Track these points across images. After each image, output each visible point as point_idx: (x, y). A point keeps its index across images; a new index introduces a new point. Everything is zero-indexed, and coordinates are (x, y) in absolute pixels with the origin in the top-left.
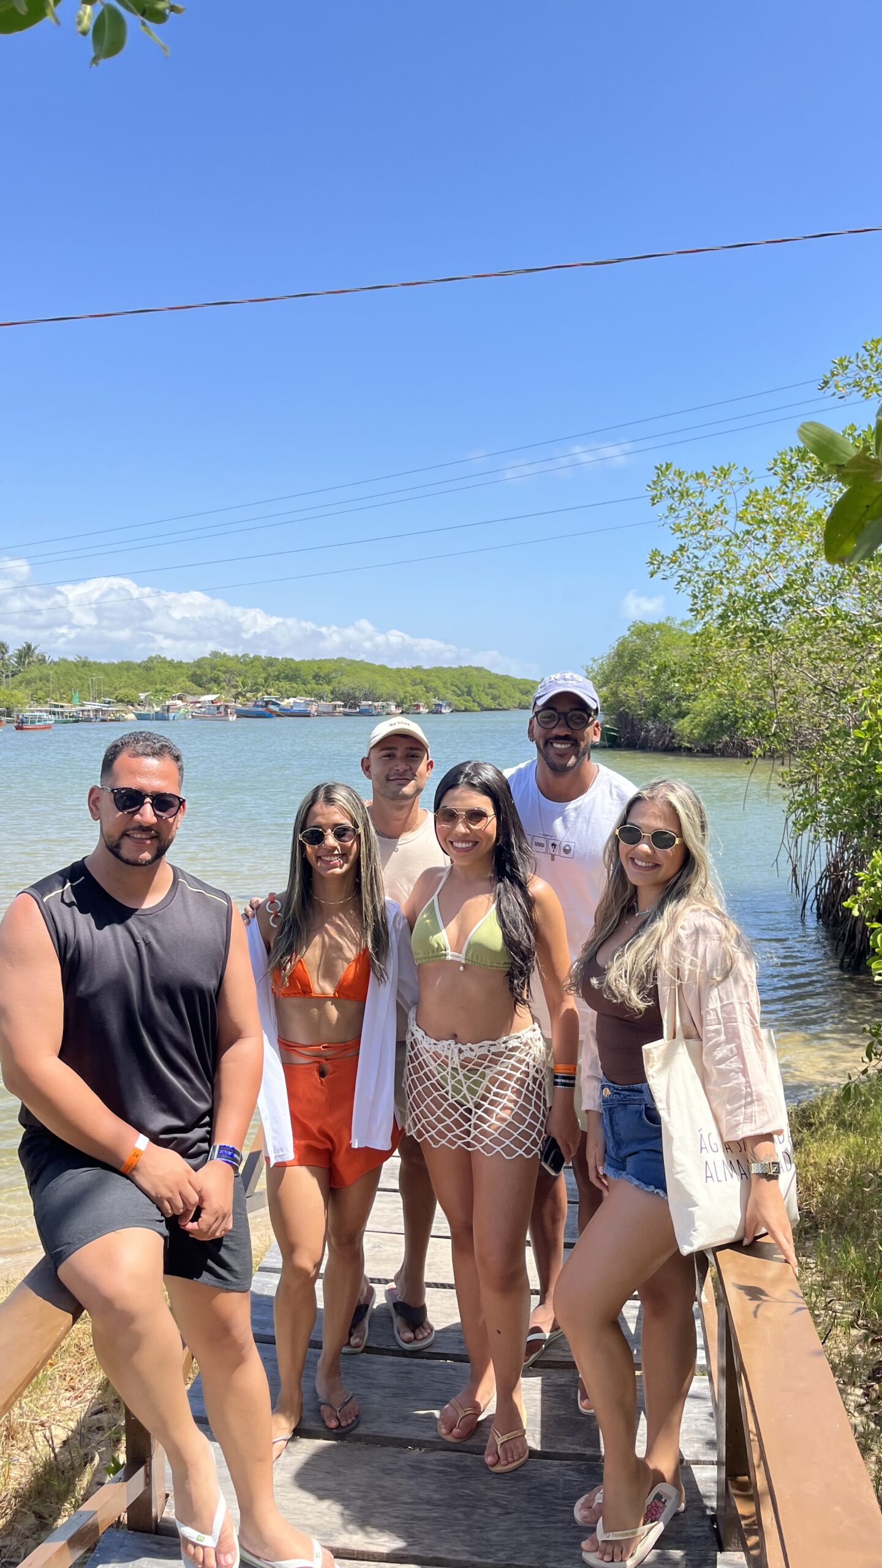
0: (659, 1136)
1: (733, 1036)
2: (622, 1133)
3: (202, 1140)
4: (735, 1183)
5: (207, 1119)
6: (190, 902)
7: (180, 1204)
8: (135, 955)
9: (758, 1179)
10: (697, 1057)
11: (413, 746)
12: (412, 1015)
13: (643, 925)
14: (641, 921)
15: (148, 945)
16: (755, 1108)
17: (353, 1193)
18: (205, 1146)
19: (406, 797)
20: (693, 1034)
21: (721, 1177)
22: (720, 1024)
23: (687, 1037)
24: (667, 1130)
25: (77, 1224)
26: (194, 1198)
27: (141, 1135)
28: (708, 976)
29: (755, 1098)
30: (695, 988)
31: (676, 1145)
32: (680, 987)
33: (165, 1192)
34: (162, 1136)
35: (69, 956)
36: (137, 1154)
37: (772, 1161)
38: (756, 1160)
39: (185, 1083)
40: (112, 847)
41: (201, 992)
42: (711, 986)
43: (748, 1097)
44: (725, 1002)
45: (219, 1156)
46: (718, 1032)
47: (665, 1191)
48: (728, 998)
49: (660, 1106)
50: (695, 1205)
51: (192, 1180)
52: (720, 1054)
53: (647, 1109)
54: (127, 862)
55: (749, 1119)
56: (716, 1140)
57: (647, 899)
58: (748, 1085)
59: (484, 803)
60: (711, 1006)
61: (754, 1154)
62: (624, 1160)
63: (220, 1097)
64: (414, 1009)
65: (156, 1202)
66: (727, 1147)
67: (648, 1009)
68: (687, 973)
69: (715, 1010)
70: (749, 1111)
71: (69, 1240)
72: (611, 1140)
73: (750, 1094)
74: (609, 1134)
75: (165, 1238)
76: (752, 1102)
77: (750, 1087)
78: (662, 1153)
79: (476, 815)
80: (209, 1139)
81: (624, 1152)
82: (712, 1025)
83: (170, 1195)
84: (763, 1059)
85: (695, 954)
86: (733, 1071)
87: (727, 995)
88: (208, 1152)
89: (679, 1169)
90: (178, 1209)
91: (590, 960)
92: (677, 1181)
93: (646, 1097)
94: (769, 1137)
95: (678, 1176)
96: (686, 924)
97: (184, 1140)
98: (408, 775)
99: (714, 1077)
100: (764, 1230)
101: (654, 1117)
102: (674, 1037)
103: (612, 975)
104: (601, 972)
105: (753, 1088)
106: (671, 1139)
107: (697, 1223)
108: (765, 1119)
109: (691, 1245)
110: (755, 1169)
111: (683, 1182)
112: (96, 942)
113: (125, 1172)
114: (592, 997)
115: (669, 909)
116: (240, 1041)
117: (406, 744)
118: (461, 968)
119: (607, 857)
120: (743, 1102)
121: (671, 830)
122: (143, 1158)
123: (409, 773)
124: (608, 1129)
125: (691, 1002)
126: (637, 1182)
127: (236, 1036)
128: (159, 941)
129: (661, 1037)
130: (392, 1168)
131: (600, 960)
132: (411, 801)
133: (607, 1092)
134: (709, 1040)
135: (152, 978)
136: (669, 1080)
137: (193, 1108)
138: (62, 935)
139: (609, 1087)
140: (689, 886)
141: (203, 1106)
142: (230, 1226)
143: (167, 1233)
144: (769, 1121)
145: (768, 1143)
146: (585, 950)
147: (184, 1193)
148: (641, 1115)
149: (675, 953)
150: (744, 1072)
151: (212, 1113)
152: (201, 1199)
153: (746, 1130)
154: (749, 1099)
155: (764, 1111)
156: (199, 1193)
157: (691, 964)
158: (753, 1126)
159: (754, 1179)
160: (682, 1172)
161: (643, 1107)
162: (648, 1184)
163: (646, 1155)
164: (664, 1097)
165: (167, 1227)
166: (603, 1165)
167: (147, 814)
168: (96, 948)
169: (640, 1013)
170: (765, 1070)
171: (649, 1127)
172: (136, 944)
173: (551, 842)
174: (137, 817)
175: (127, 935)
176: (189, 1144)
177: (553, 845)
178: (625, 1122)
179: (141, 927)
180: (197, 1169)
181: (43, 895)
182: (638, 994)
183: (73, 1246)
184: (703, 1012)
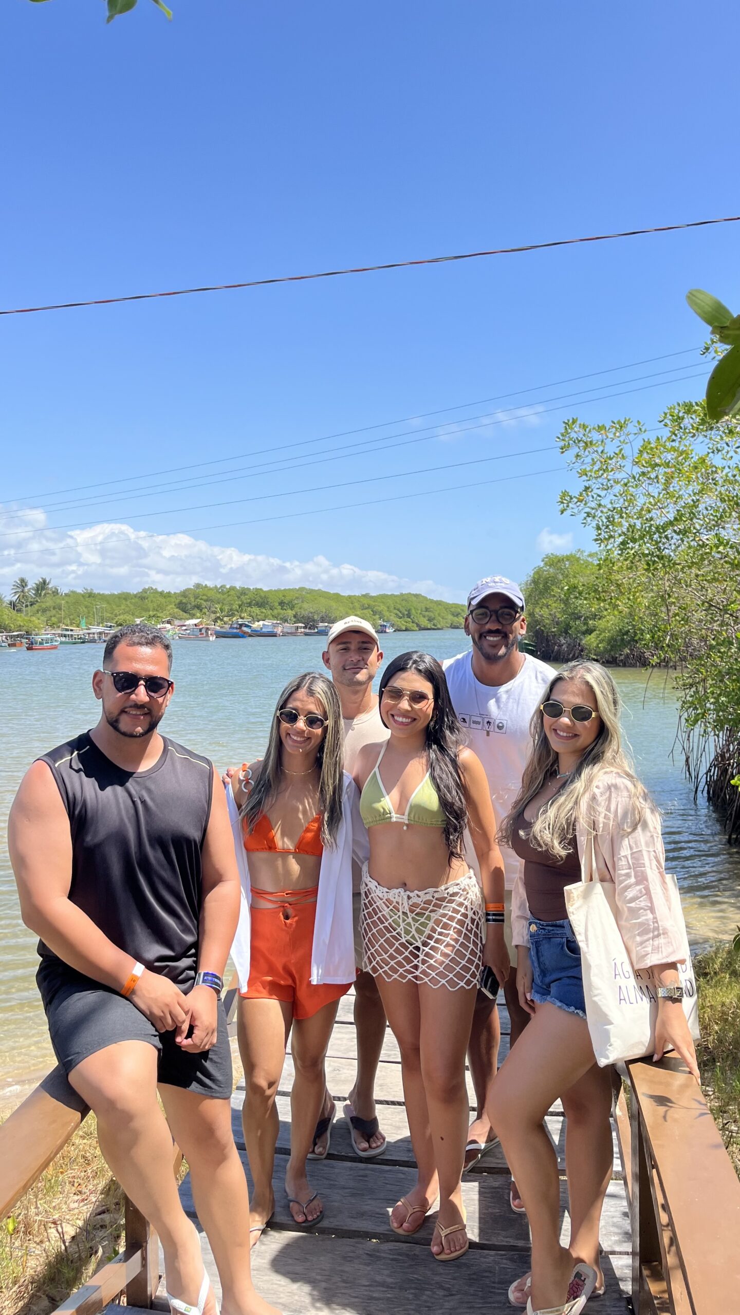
0: (579, 965)
1: (642, 879)
2: (547, 963)
3: (190, 968)
4: (645, 1005)
5: (193, 951)
6: (178, 765)
8: (133, 812)
9: (665, 1002)
10: (611, 897)
11: (364, 640)
12: (365, 868)
13: (564, 786)
14: (563, 782)
15: (144, 803)
16: (661, 940)
17: (314, 1025)
18: (192, 973)
19: (360, 683)
20: (608, 877)
21: (633, 1000)
22: (630, 868)
23: (602, 880)
24: (586, 959)
25: (86, 1036)
26: (184, 1017)
27: (138, 963)
28: (619, 826)
29: (661, 932)
30: (608, 838)
31: (594, 971)
32: (596, 837)
33: (157, 1012)
34: (157, 964)
35: (77, 812)
36: (134, 979)
37: (676, 986)
38: (662, 985)
39: (175, 919)
40: (112, 722)
41: (188, 841)
42: (623, 837)
43: (655, 931)
44: (634, 851)
45: (204, 981)
46: (628, 876)
47: (584, 1011)
48: (637, 847)
49: (580, 939)
50: (611, 1023)
51: (181, 1002)
52: (630, 894)
53: (568, 941)
54: (125, 734)
55: (657, 949)
56: (628, 968)
57: (567, 764)
58: (655, 921)
59: (426, 687)
60: (623, 853)
61: (660, 981)
62: (549, 986)
63: (204, 930)
64: (366, 862)
65: (151, 1018)
66: (638, 974)
67: (569, 855)
68: (601, 825)
69: (626, 857)
70: (656, 942)
71: (77, 1050)
72: (538, 969)
73: (657, 929)
74: (536, 964)
75: (159, 1050)
76: (658, 936)
77: (657, 922)
78: (581, 979)
80: (195, 968)
81: (547, 980)
82: (623, 869)
84: (668, 899)
85: (608, 809)
86: (642, 908)
87: (636, 844)
88: (194, 978)
89: (596, 992)
90: (168, 1024)
91: (519, 816)
92: (595, 1003)
93: (567, 931)
94: (673, 966)
95: (595, 999)
96: (600, 784)
97: (175, 968)
98: (361, 664)
99: (626, 914)
100: (670, 1047)
101: (574, 948)
102: (591, 880)
103: (537, 827)
104: (528, 826)
105: (660, 923)
106: (589, 967)
107: (612, 1040)
108: (670, 950)
109: (607, 1058)
110: (661, 993)
111: (600, 1003)
112: (100, 801)
113: (125, 994)
114: (522, 847)
115: (586, 772)
116: (221, 884)
117: (358, 638)
118: (405, 828)
119: (532, 728)
120: (651, 935)
121: (588, 705)
122: (139, 982)
124: (534, 958)
125: (605, 851)
126: (559, 1004)
127: (218, 879)
128: (153, 800)
129: (580, 880)
131: (527, 815)
132: (364, 686)
133: (533, 928)
134: (621, 882)
135: (147, 828)
136: (587, 917)
137: (181, 940)
138: (71, 795)
139: (536, 923)
140: (603, 753)
141: (189, 939)
142: (215, 1041)
143: (160, 1046)
144: (674, 952)
145: (672, 971)
146: (514, 807)
147: (174, 1012)
148: (563, 947)
149: (591, 808)
150: (652, 909)
151: (197, 945)
152: (192, 1019)
153: (654, 960)
154: (656, 933)
155: (669, 943)
156: (188, 1012)
157: (605, 818)
158: (660, 956)
159: (660, 1001)
160: (599, 995)
161: (565, 940)
162: (568, 1005)
163: (567, 981)
164: (583, 931)
165: (161, 1040)
166: (530, 992)
167: (141, 694)
168: (100, 806)
169: (562, 859)
170: (670, 909)
171: (570, 957)
172: (134, 802)
173: (486, 720)
174: (133, 696)
175: (126, 795)
176: (178, 971)
177: (489, 722)
178: (549, 953)
179: (138, 788)
180: (186, 993)
181: (55, 761)
182: (560, 843)
183: (82, 1056)
184: (615, 859)
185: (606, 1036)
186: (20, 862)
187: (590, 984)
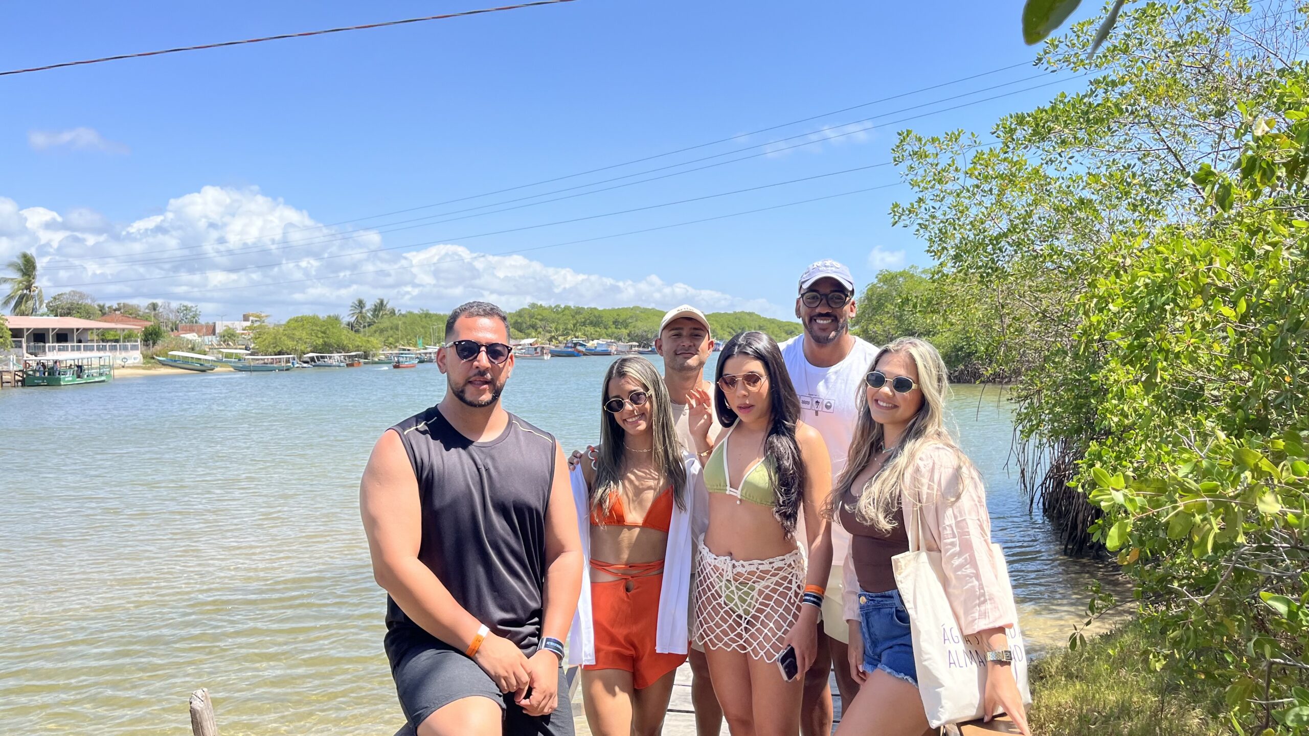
0: (907, 632)
1: (967, 547)
2: (877, 633)
3: (532, 635)
4: (974, 667)
5: (536, 619)
6: (522, 438)
7: (514, 682)
8: (478, 478)
9: (993, 666)
10: (937, 565)
11: (696, 326)
12: (702, 537)
13: (887, 460)
14: (886, 457)
15: (487, 470)
16: (988, 606)
17: (653, 693)
18: (535, 640)
19: (690, 368)
20: (934, 548)
21: (962, 663)
22: (954, 537)
23: (929, 549)
24: (915, 624)
26: (525, 678)
27: (483, 626)
28: (943, 496)
29: (987, 597)
30: (933, 507)
31: (923, 637)
32: (921, 509)
33: (502, 673)
34: (500, 627)
35: (424, 476)
36: (479, 640)
37: (1004, 649)
38: (990, 648)
39: (520, 584)
40: (459, 394)
41: (530, 509)
42: (946, 507)
43: (981, 598)
44: (959, 519)
45: (546, 646)
46: (953, 544)
47: (915, 678)
48: (961, 516)
49: (909, 606)
50: (941, 686)
51: (524, 664)
52: (957, 562)
53: (897, 611)
54: (471, 404)
55: (984, 615)
56: (956, 632)
57: (891, 436)
58: (981, 587)
59: (757, 367)
60: (947, 522)
61: (989, 645)
62: (880, 656)
63: (547, 599)
64: (703, 534)
65: (496, 679)
66: (967, 639)
67: (894, 529)
68: (925, 497)
69: (951, 526)
70: (983, 608)
71: (426, 705)
72: (869, 640)
73: (983, 595)
74: (867, 636)
75: (503, 710)
76: (985, 601)
77: (983, 588)
78: (911, 647)
79: (752, 378)
80: (538, 634)
81: (878, 650)
82: (948, 539)
83: (506, 674)
84: (993, 566)
85: (931, 479)
86: (967, 576)
87: (960, 513)
88: (537, 645)
89: (926, 657)
90: (512, 685)
91: (846, 491)
92: (926, 667)
93: (896, 601)
94: (1001, 630)
95: (925, 663)
96: (924, 457)
97: (518, 633)
98: (693, 350)
99: (954, 582)
100: (1000, 710)
101: (903, 617)
102: (918, 549)
103: (863, 502)
104: (854, 500)
105: (986, 589)
106: (919, 632)
107: (944, 702)
108: (997, 614)
109: (939, 719)
110: (990, 657)
111: (930, 667)
112: (446, 466)
113: (470, 655)
114: (850, 522)
115: (909, 446)
116: (563, 555)
117: (691, 325)
118: (738, 502)
119: (859, 401)
120: (977, 602)
121: (910, 377)
122: (484, 643)
123: (693, 349)
124: (865, 630)
125: (930, 520)
126: (889, 670)
127: (560, 550)
128: (496, 468)
129: (908, 550)
130: (685, 675)
131: (854, 491)
132: (696, 372)
133: (863, 600)
134: (947, 551)
135: (491, 497)
136: (915, 586)
137: (524, 604)
138: (419, 460)
139: (865, 596)
140: (926, 427)
141: (534, 605)
142: (556, 705)
143: (504, 706)
144: (1000, 617)
145: (1001, 635)
146: (840, 481)
147: (517, 673)
148: (892, 617)
149: (915, 479)
150: (977, 576)
151: (539, 613)
152: (532, 681)
153: (983, 625)
154: (982, 599)
155: (997, 608)
156: (530, 674)
157: (928, 488)
158: (987, 621)
159: (989, 665)
160: (929, 659)
161: (894, 610)
162: (898, 671)
163: (897, 649)
164: (911, 599)
165: (505, 701)
166: (862, 664)
167: (483, 359)
168: (446, 471)
169: (889, 532)
170: (996, 576)
171: (900, 627)
172: (478, 469)
173: (815, 400)
174: (476, 363)
175: (471, 461)
176: (521, 636)
177: (817, 402)
178: (879, 625)
179: (482, 457)
180: (529, 656)
181: (404, 430)
182: (885, 517)
183: (429, 710)
184: (941, 529)
185: (938, 699)
186: (371, 523)
187: (920, 651)
